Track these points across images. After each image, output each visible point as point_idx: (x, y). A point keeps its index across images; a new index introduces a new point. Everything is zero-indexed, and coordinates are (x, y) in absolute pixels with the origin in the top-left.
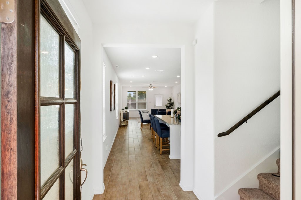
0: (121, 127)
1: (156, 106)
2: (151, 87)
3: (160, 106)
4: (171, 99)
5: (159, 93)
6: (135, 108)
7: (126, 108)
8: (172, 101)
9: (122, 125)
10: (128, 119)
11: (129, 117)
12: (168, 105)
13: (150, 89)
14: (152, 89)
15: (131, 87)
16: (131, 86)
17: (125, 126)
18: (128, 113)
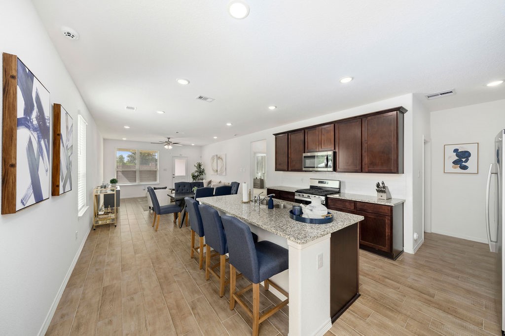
0: (95, 228)
1: (176, 175)
2: (168, 143)
3: (182, 175)
4: (199, 166)
5: (181, 155)
6: (135, 181)
7: (113, 181)
8: (202, 167)
9: (100, 223)
10: (118, 205)
11: (121, 198)
12: (196, 174)
13: (166, 147)
14: (170, 147)
15: (125, 141)
16: (124, 139)
17: (111, 226)
18: (118, 192)
